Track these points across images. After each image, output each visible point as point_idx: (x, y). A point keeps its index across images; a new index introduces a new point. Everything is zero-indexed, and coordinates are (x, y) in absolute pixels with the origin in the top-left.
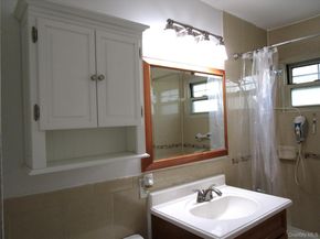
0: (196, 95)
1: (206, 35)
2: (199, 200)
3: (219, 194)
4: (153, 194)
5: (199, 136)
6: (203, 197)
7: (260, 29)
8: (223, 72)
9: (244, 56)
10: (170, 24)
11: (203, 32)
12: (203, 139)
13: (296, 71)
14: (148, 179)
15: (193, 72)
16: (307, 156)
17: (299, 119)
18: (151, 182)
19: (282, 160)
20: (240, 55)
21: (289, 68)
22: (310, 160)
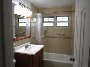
0: (20, 22)
1: (28, 8)
2: (26, 48)
3: (31, 46)
4: (15, 48)
5: (21, 33)
6: (27, 47)
7: (38, 8)
8: (30, 17)
9: (35, 14)
10: (20, 4)
11: (27, 7)
12: (22, 34)
13: (44, 19)
14: (14, 44)
15: (19, 16)
16: (46, 37)
17: (45, 29)
18: (15, 45)
19: (42, 38)
20: (34, 14)
21: (43, 18)
22: (47, 38)
